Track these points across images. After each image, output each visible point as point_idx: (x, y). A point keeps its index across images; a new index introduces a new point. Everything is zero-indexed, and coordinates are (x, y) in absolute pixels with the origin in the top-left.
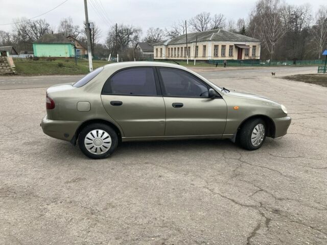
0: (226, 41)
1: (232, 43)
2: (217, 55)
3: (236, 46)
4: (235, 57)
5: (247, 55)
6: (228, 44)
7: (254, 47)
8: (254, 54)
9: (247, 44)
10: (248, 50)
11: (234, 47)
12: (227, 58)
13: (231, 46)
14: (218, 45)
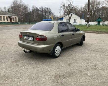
0: (4, 15)
1: (7, 16)
2: (2, 20)
3: (9, 17)
4: (9, 21)
5: (14, 20)
6: (6, 16)
7: (16, 17)
8: (16, 20)
9: (13, 16)
10: (13, 19)
11: (8, 17)
12: (6, 21)
13: (7, 17)
14: (1, 16)
